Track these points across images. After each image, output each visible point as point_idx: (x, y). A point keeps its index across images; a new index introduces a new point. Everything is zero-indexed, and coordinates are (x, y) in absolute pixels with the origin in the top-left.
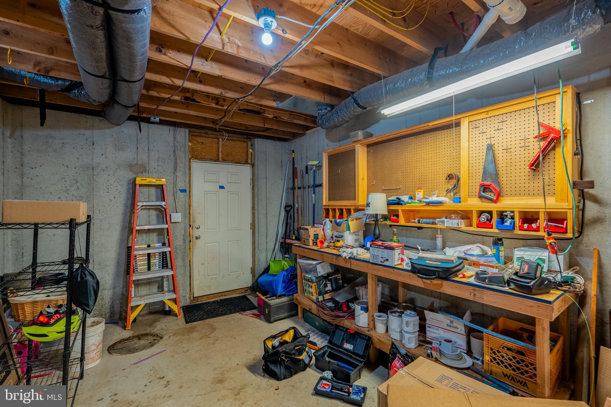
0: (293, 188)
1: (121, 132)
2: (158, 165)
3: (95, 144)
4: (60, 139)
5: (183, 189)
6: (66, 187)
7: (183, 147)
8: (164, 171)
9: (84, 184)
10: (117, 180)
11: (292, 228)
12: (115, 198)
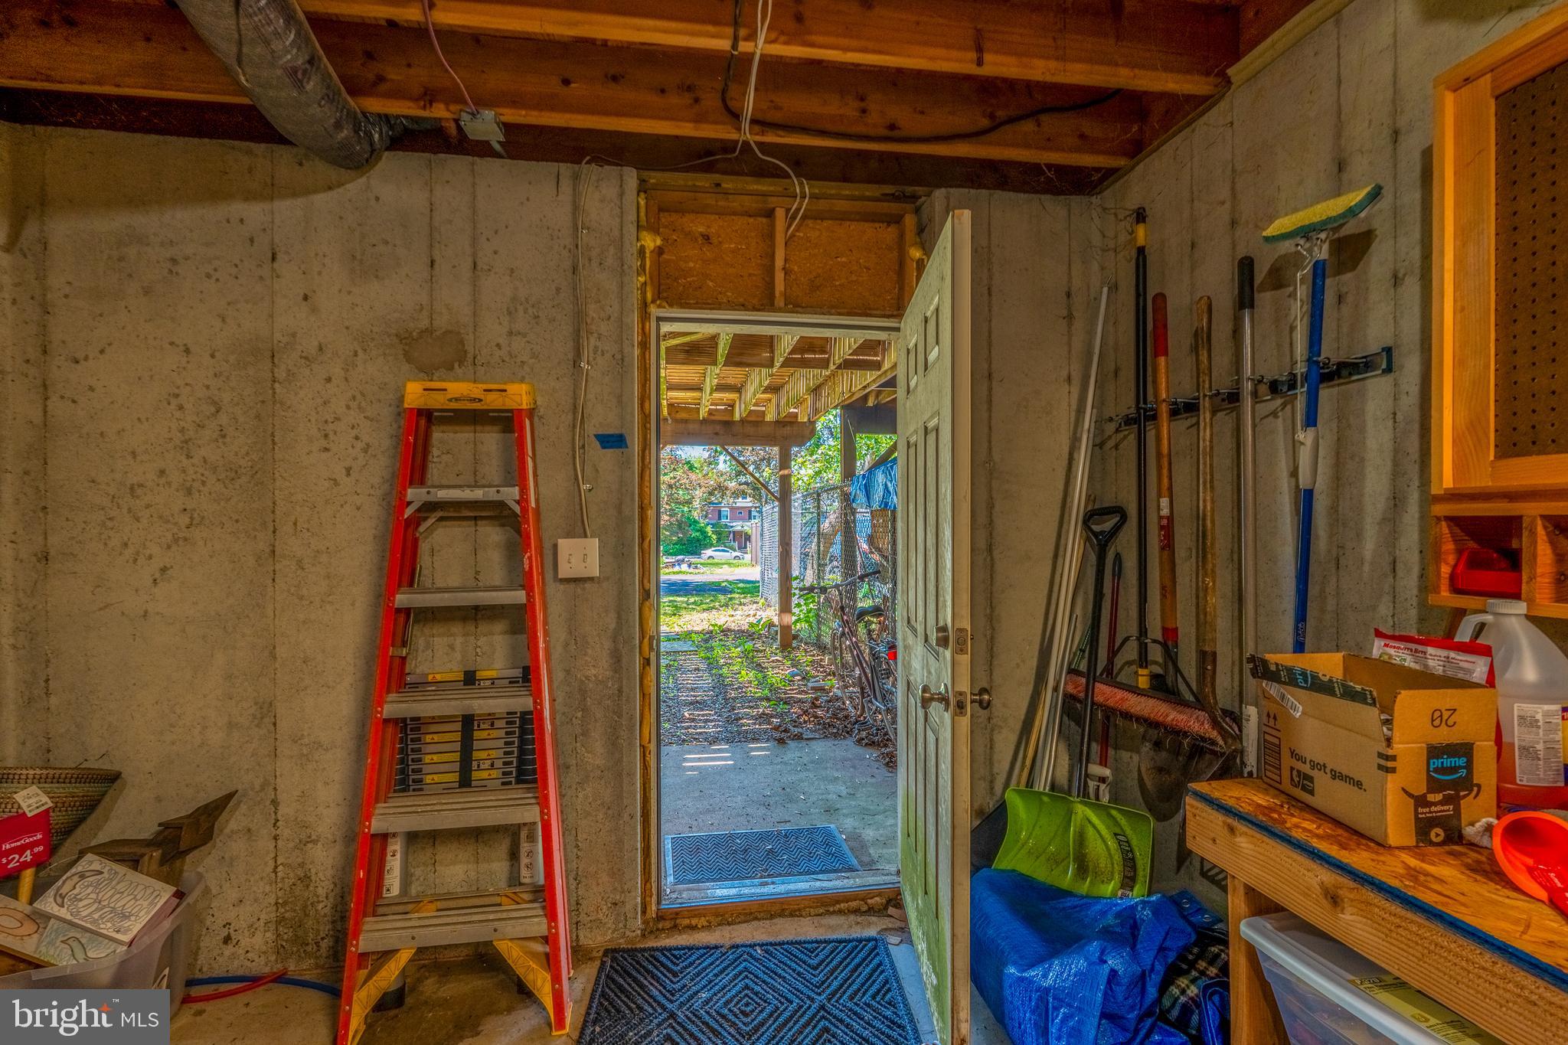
0: (1142, 417)
1: (373, 202)
2: (510, 333)
3: (279, 256)
4: (162, 244)
5: (611, 431)
6: (182, 430)
7: (612, 250)
8: (534, 356)
9: (241, 419)
10: (359, 396)
11: (1128, 626)
12: (348, 474)
